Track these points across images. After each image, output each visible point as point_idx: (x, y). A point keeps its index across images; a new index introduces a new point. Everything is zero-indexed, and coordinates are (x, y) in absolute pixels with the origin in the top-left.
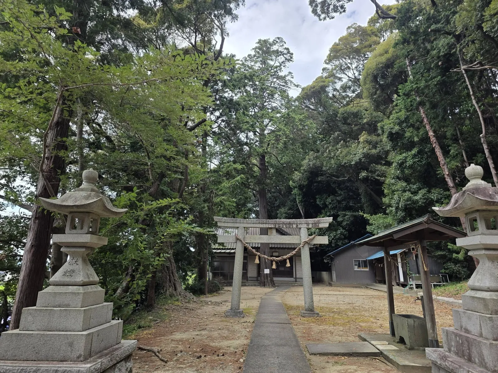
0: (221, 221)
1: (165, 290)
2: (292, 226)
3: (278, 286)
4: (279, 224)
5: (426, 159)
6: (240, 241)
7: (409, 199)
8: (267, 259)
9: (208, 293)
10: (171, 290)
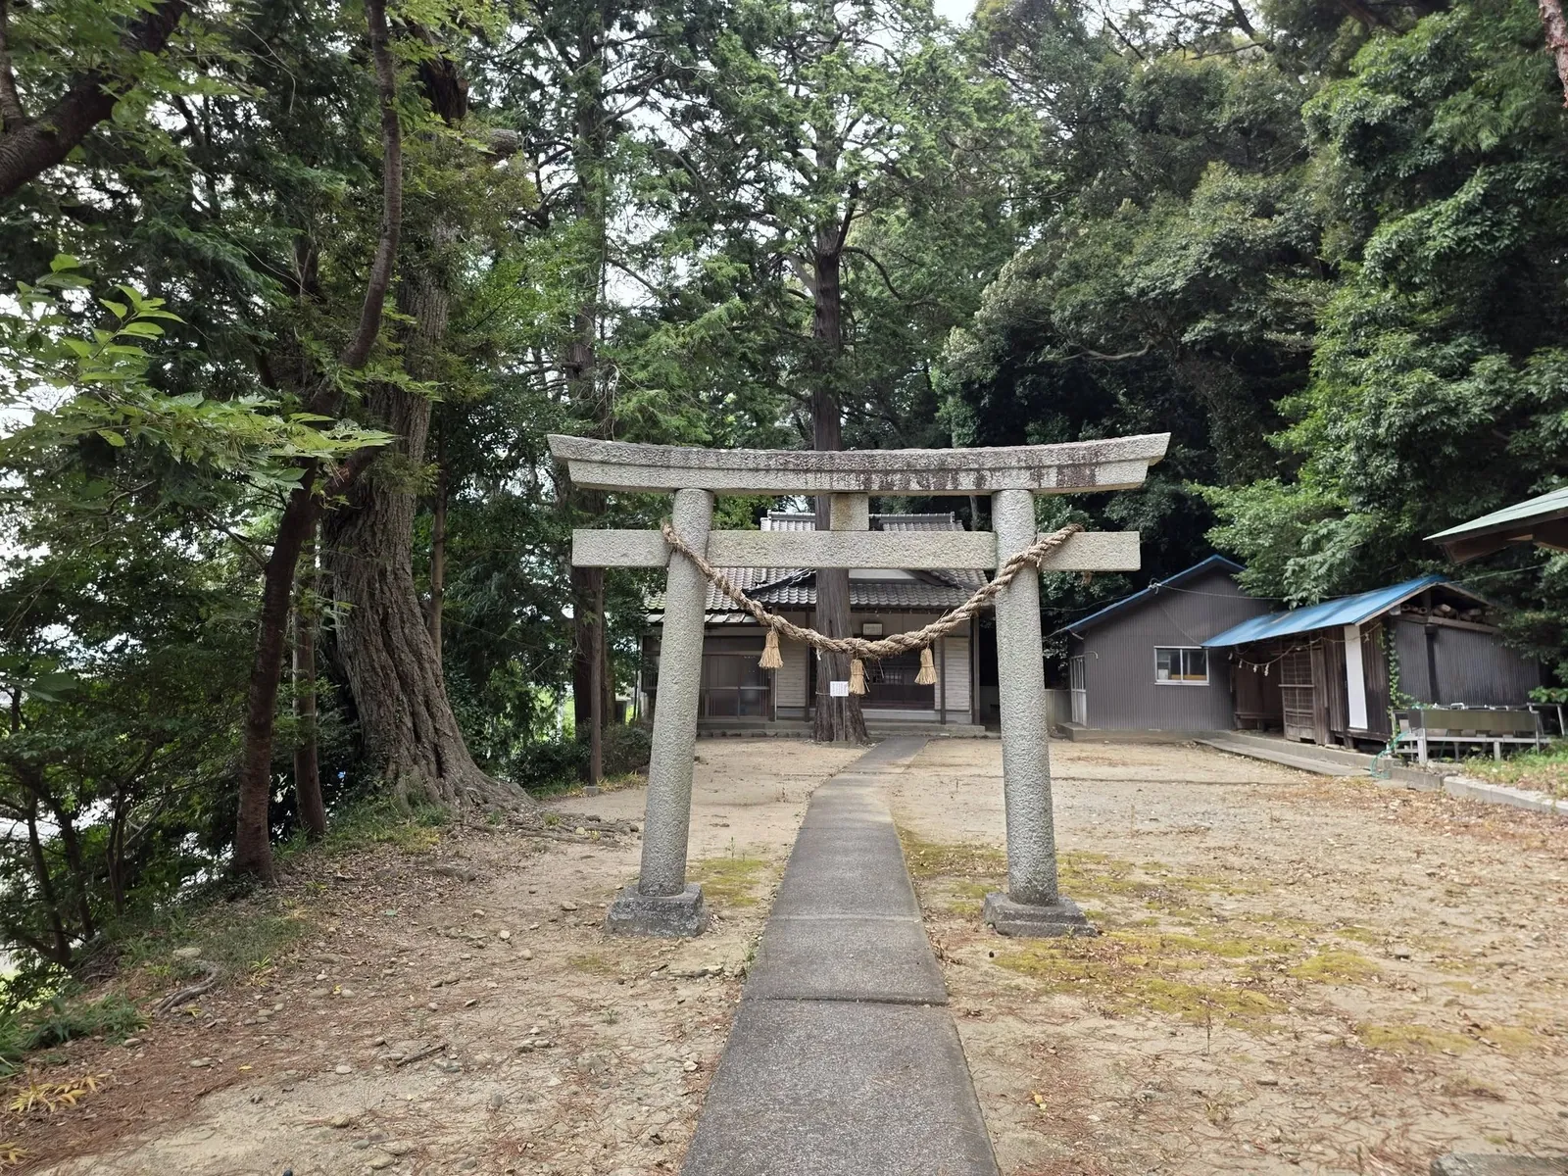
0: (587, 456)
1: (390, 775)
2: (955, 480)
3: (879, 740)
4: (887, 473)
5: (1514, 229)
6: (688, 556)
7: (1425, 396)
8: (824, 646)
9: (607, 774)
10: (416, 772)
